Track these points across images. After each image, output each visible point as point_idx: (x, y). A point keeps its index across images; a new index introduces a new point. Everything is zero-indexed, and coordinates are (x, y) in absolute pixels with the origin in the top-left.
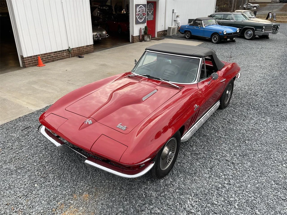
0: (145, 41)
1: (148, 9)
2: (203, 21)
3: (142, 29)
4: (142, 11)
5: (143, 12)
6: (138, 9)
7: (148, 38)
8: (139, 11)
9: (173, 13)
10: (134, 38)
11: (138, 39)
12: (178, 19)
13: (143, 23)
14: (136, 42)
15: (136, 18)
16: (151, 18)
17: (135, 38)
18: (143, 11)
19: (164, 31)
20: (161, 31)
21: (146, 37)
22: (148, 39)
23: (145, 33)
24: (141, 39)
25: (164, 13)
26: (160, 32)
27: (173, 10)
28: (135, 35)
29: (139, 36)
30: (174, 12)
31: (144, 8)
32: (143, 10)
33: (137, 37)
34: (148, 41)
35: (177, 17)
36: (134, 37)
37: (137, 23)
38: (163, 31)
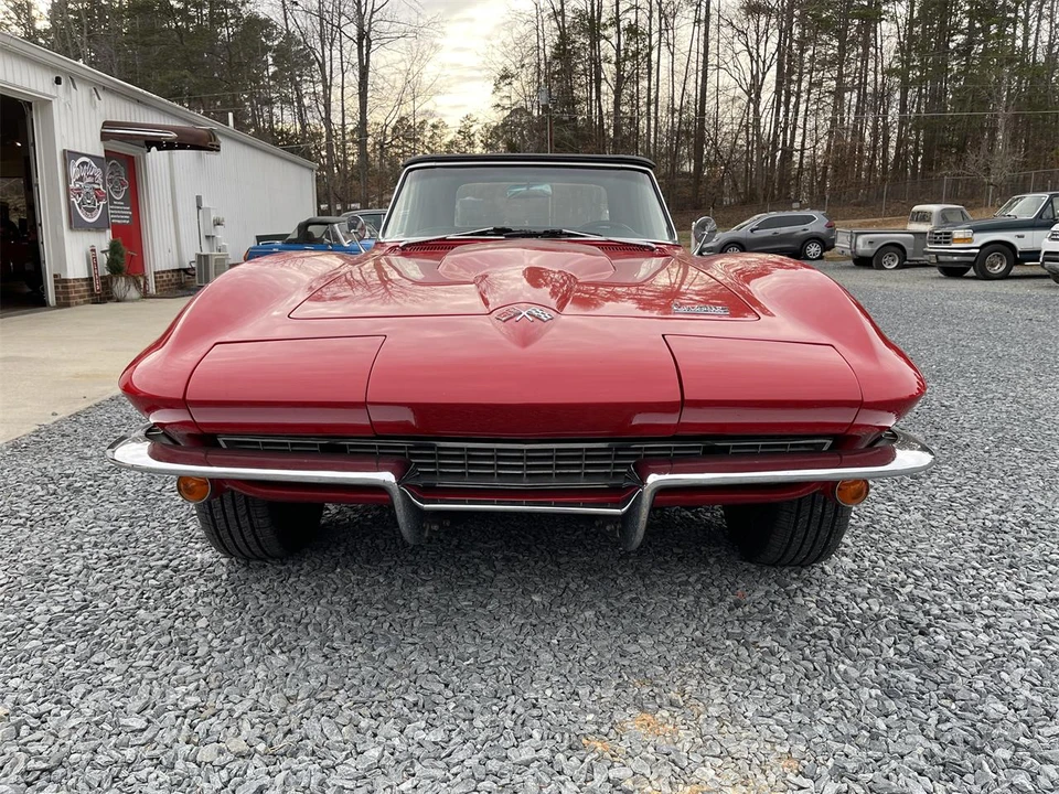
0: (118, 301)
1: (110, 181)
2: (336, 225)
3: (98, 252)
4: (90, 180)
5: (96, 186)
6: (73, 170)
7: (133, 288)
8: (81, 179)
9: (199, 208)
10: (67, 287)
11: (84, 291)
12: (220, 233)
13: (97, 227)
14: (77, 304)
15: (70, 206)
16: (123, 216)
17: (74, 287)
18: (94, 183)
19: (179, 270)
20: (169, 271)
21: (120, 286)
22: (134, 293)
23: (115, 267)
24: (100, 292)
25: (170, 202)
26: (164, 275)
27: (199, 199)
28: (70, 275)
29: (90, 279)
30: (205, 204)
31: (98, 172)
32: (93, 176)
33: (82, 286)
34: (133, 300)
35: (218, 223)
36: (66, 281)
37: (76, 224)
38: (173, 270)
